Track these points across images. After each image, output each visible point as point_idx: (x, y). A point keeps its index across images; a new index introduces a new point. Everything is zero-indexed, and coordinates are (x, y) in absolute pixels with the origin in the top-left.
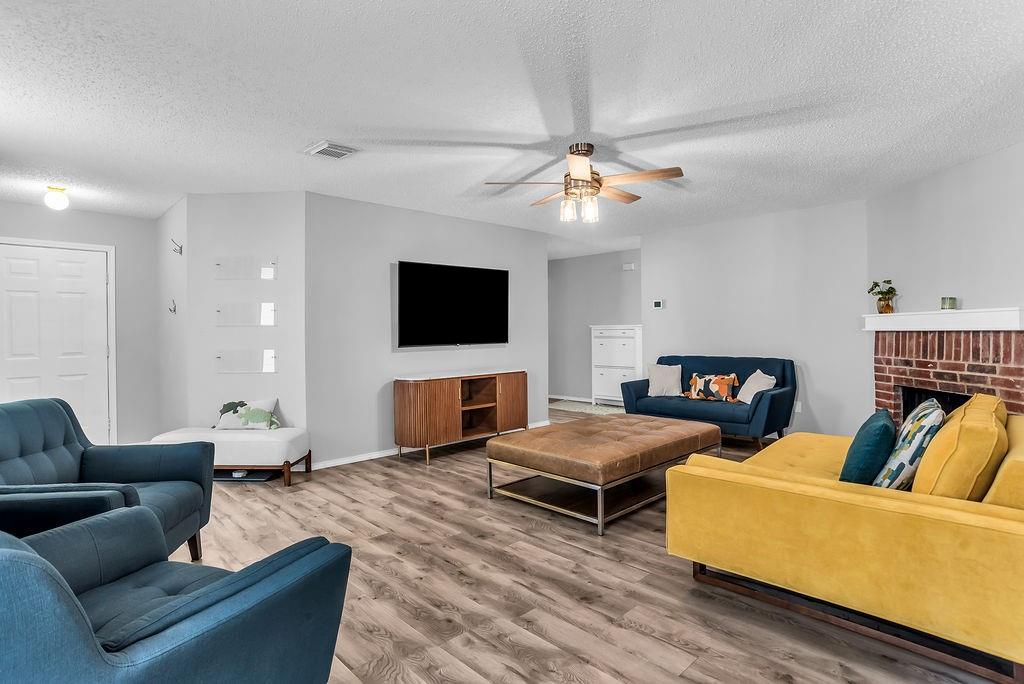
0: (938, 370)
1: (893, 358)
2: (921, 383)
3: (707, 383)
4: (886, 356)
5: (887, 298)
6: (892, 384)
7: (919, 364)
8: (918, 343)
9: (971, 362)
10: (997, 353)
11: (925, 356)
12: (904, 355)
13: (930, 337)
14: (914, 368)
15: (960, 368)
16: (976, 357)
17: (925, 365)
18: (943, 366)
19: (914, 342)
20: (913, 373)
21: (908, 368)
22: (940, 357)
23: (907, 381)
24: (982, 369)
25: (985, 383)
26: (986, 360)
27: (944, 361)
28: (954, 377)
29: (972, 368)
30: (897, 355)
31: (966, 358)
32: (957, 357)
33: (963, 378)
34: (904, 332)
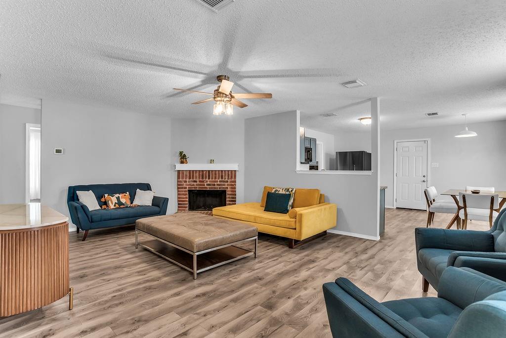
0: (208, 183)
1: (188, 180)
2: (201, 188)
3: (118, 198)
4: (184, 179)
5: (183, 158)
6: (187, 189)
7: (200, 181)
8: (199, 175)
9: (220, 180)
10: (228, 177)
11: (203, 178)
12: (193, 178)
13: (204, 172)
14: (198, 183)
15: (217, 182)
16: (222, 178)
17: (203, 182)
18: (210, 182)
19: (198, 174)
20: (196, 185)
21: (195, 183)
22: (209, 178)
23: (194, 188)
24: (224, 182)
25: (225, 185)
26: (225, 179)
27: (210, 180)
28: (214, 185)
29: (220, 181)
30: (190, 178)
31: (219, 179)
32: (215, 178)
33: (217, 185)
34: (193, 171)
